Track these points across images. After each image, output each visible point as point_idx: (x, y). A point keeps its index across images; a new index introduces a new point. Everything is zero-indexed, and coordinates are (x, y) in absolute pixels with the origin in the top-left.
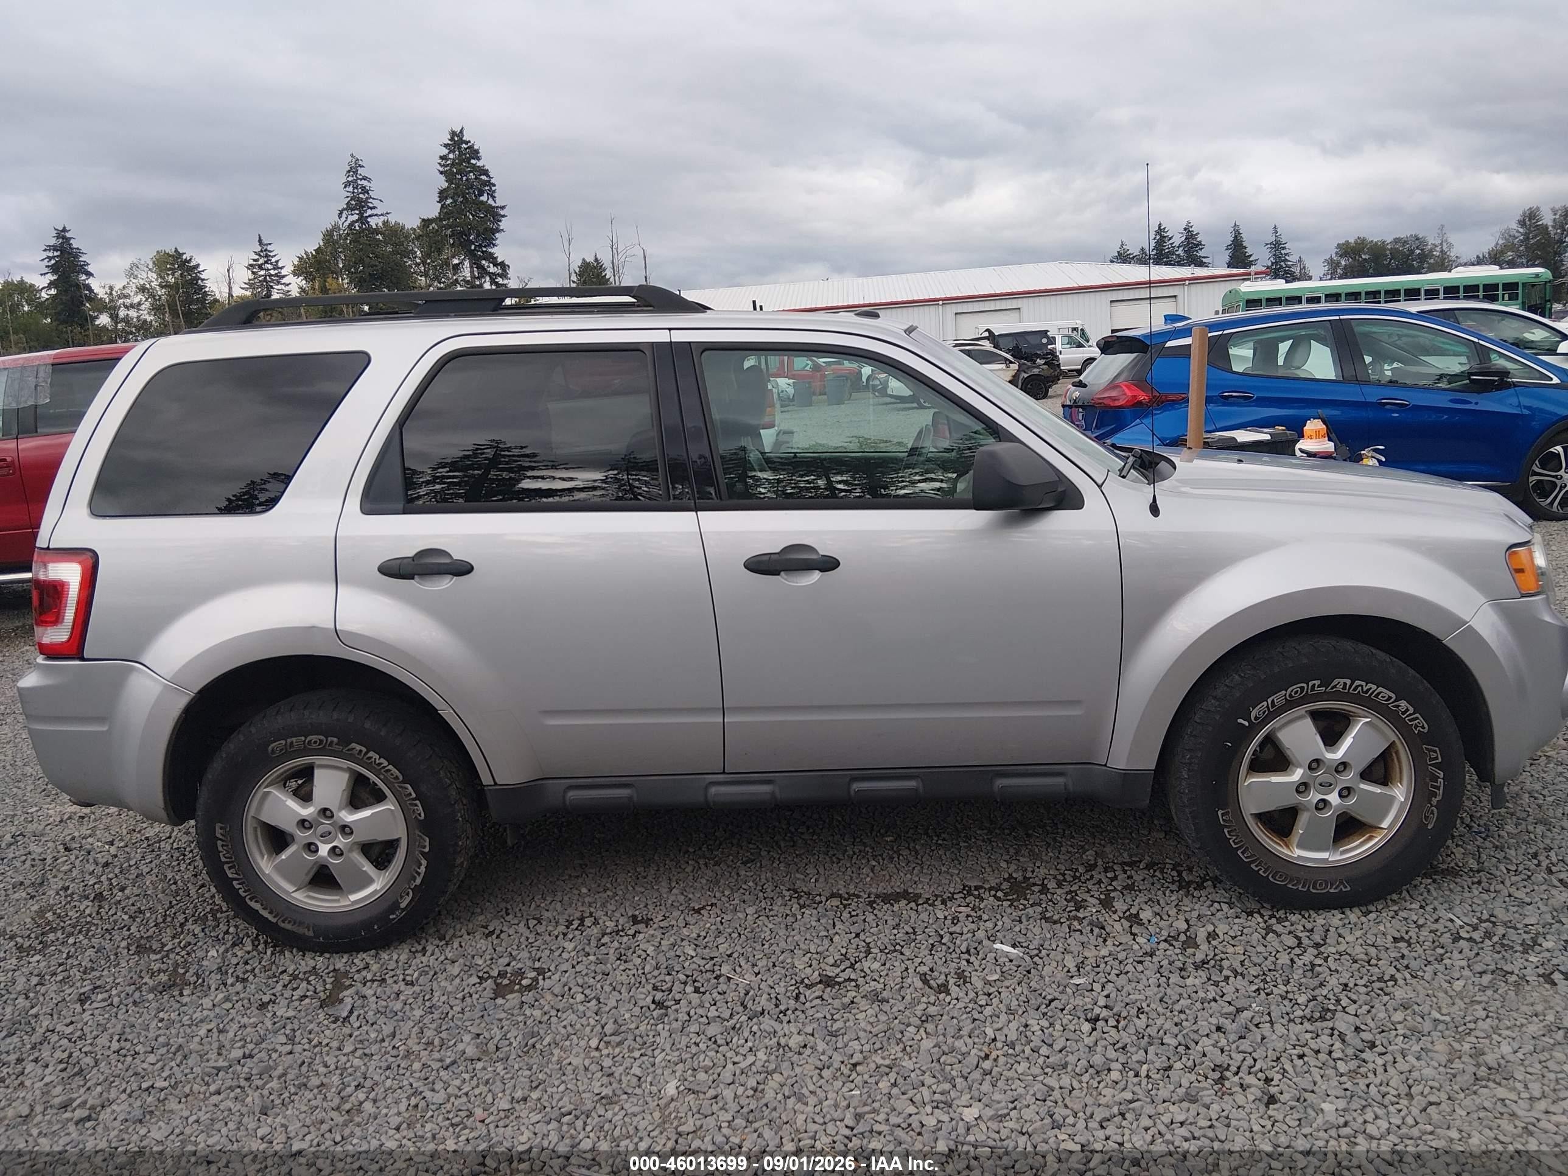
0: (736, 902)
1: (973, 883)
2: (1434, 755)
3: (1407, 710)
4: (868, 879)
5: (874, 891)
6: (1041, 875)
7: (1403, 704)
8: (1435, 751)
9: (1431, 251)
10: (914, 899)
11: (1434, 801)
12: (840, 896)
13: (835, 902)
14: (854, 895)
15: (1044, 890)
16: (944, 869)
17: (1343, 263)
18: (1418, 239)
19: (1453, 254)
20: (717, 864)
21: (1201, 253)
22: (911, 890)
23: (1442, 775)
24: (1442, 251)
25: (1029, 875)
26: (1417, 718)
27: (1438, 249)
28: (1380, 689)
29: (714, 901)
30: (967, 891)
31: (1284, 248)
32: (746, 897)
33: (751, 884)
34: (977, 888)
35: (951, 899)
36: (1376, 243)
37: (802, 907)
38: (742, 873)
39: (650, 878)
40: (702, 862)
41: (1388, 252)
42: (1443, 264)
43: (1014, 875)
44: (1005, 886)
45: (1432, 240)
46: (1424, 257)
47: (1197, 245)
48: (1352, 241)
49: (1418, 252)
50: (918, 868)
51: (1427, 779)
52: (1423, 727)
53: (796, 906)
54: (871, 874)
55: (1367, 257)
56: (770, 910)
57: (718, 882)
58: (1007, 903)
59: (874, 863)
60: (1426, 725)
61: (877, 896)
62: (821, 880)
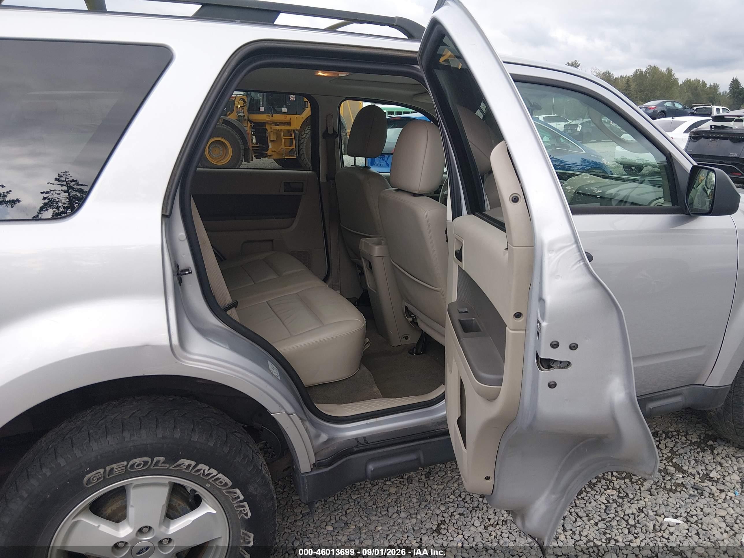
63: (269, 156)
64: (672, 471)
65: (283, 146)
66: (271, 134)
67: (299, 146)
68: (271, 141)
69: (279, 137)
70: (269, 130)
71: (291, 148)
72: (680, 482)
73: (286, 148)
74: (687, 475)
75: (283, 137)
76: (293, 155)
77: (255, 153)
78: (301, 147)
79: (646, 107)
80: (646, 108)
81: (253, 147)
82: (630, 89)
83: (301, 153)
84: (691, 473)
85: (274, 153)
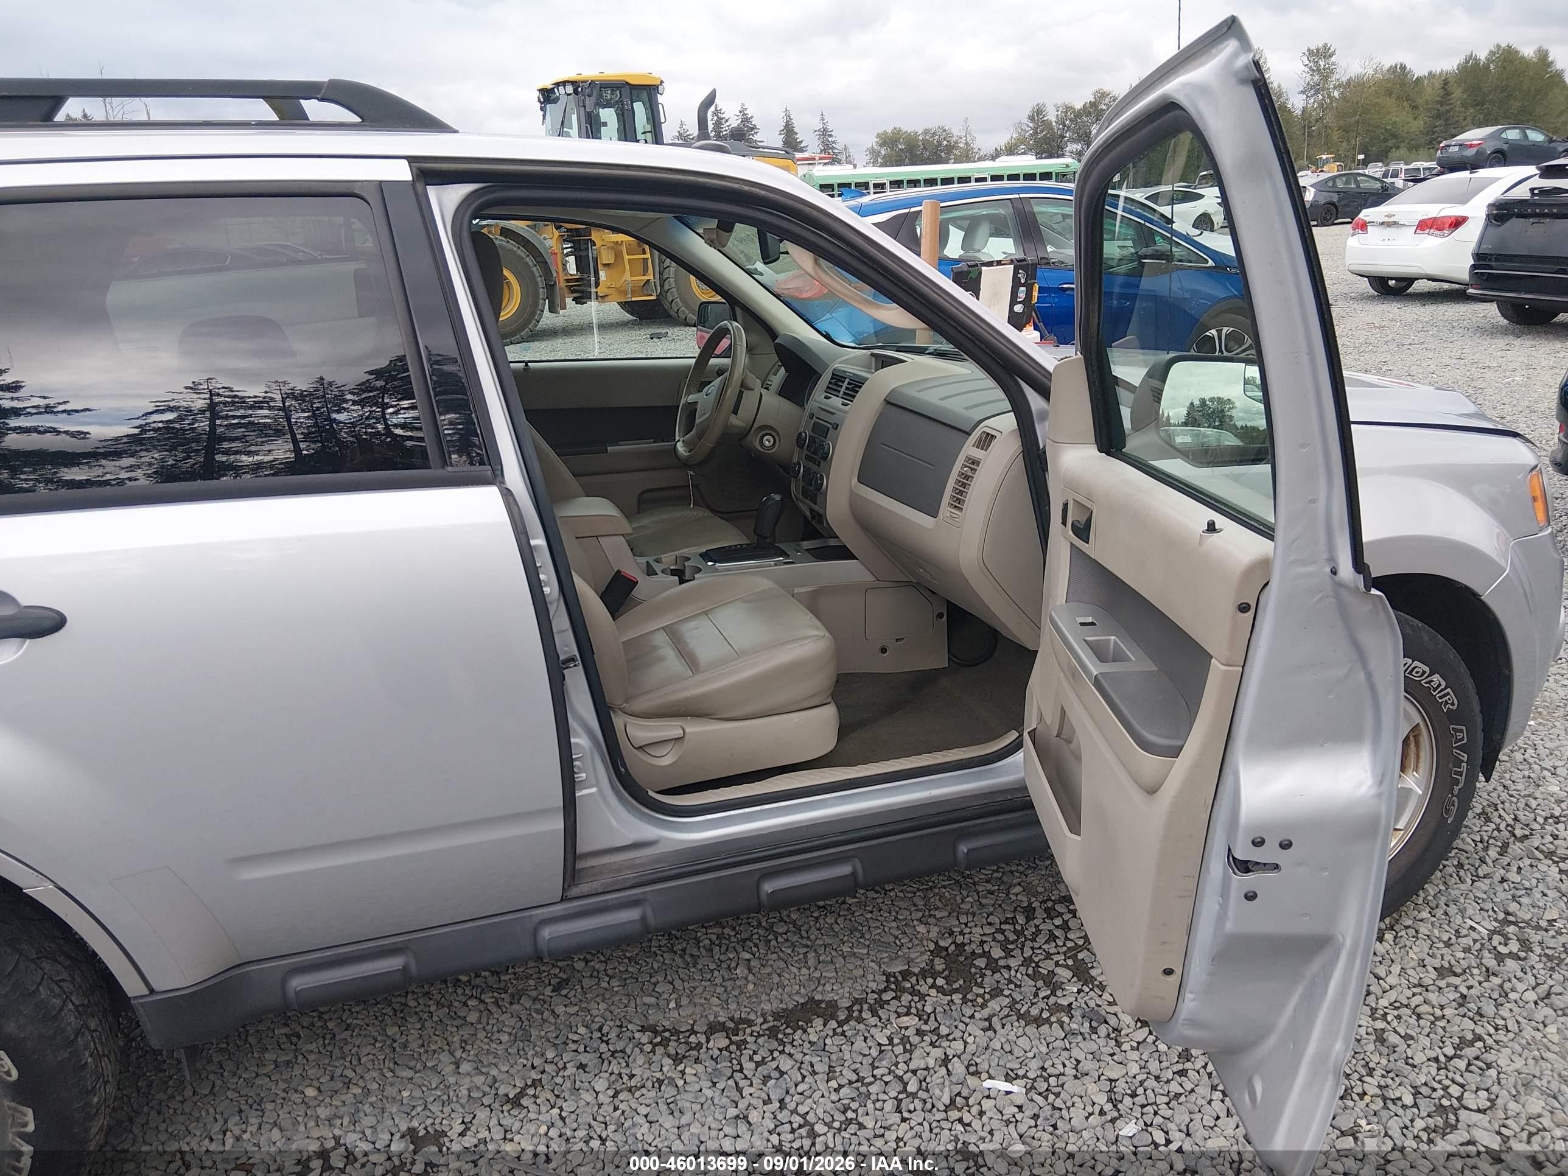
0: (571, 1070)
1: (897, 968)
2: (1460, 735)
3: (1440, 685)
4: (751, 987)
5: (767, 1007)
6: (977, 938)
7: (1436, 678)
8: (1461, 731)
9: (956, 142)
10: (828, 1011)
11: (1456, 789)
12: (722, 1028)
13: (720, 1041)
14: (742, 1021)
15: (994, 966)
16: (846, 949)
17: (883, 152)
18: (945, 131)
19: (975, 146)
20: (515, 999)
21: (756, 138)
22: (818, 997)
23: (1465, 759)
24: (966, 143)
25: (959, 939)
26: (1448, 694)
27: (963, 140)
28: (1416, 663)
29: (534, 1075)
30: (896, 983)
31: (831, 136)
32: (584, 1058)
33: (582, 1030)
34: (905, 975)
35: (882, 1004)
36: (910, 133)
37: (677, 1059)
38: (560, 1010)
39: (414, 1045)
40: (488, 998)
41: (920, 143)
42: (967, 156)
43: (942, 943)
44: (939, 965)
45: (957, 132)
46: (950, 148)
47: (752, 129)
48: (889, 131)
49: (945, 143)
50: (811, 955)
51: (1450, 765)
52: (1453, 704)
53: (667, 1062)
54: (751, 977)
55: (903, 147)
56: (631, 1076)
57: (527, 1037)
58: (957, 998)
59: (747, 956)
60: (1456, 702)
61: (777, 1016)
62: (684, 1001)
63: (601, 297)
64: (1064, 978)
65: (627, 276)
66: (603, 252)
67: (661, 274)
68: (605, 265)
69: (618, 256)
70: (598, 243)
71: (646, 278)
72: (1066, 1003)
73: (633, 278)
74: (1091, 986)
75: (626, 257)
76: (650, 292)
77: (573, 292)
78: (665, 276)
79: (1460, 143)
80: (1460, 145)
81: (568, 281)
82: (1451, 101)
83: (666, 287)
84: (1100, 983)
85: (609, 291)
